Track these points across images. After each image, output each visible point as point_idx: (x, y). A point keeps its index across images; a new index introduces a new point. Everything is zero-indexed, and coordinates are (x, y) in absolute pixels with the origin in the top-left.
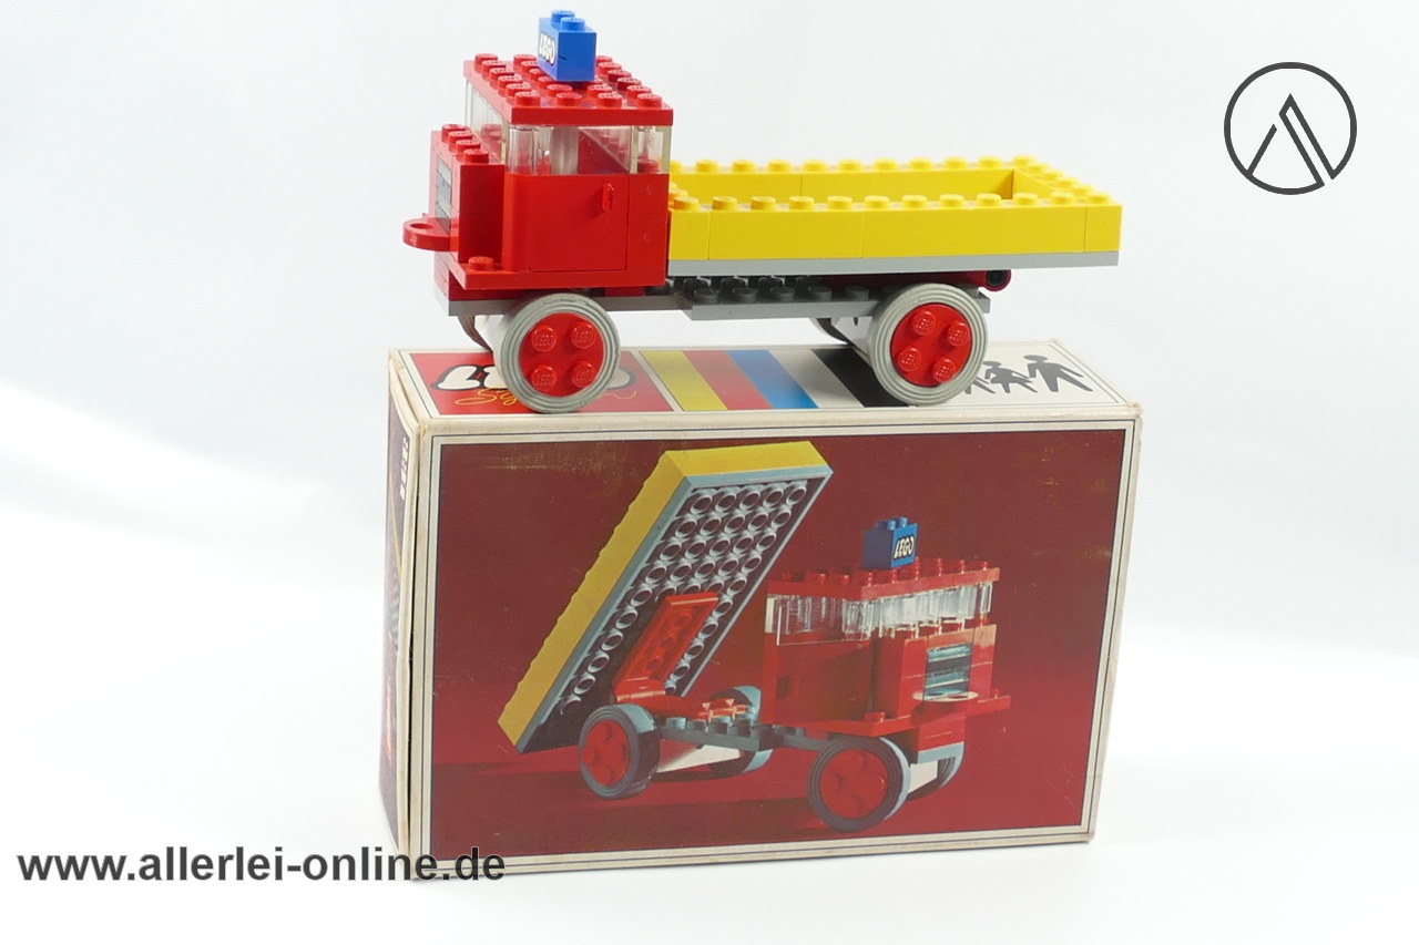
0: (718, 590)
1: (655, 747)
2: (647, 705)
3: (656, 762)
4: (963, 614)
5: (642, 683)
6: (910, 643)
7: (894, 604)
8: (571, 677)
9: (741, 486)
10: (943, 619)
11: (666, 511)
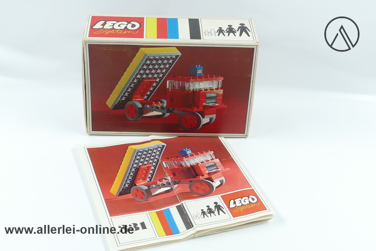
0: (155, 78)
1: (142, 111)
2: (140, 102)
3: (143, 114)
4: (215, 87)
5: (138, 97)
6: (202, 92)
7: (198, 84)
8: (122, 95)
9: (159, 56)
10: (210, 88)
11: (142, 60)
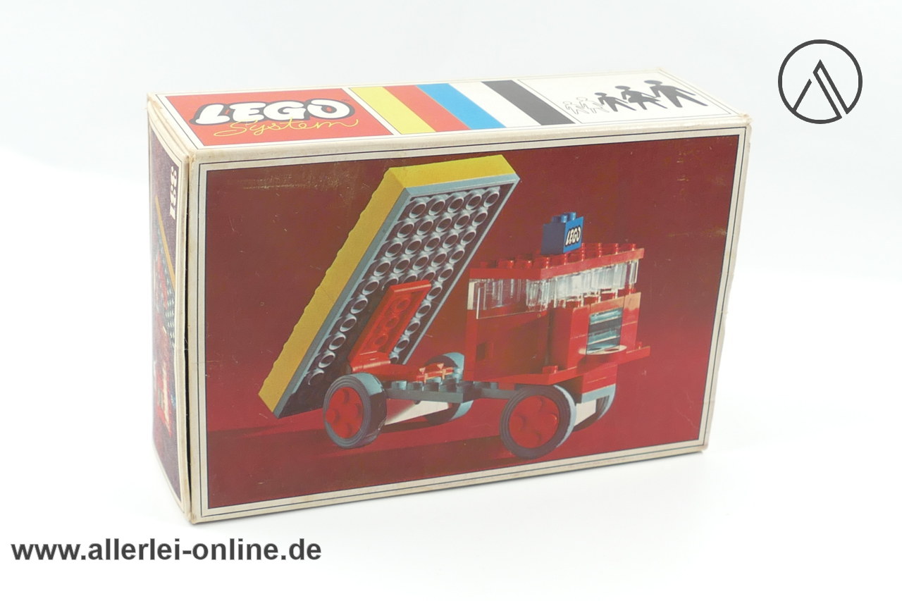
0: (431, 278)
1: (384, 404)
2: (376, 373)
3: (384, 417)
4: (617, 286)
5: (373, 356)
6: (577, 311)
7: (565, 281)
8: (316, 354)
9: (449, 194)
10: (602, 290)
11: (390, 217)
